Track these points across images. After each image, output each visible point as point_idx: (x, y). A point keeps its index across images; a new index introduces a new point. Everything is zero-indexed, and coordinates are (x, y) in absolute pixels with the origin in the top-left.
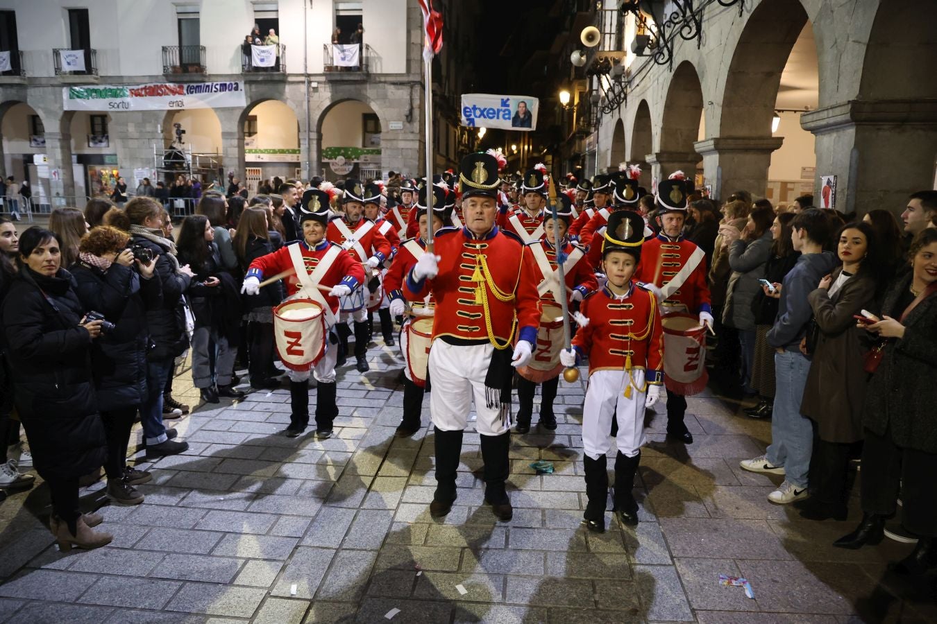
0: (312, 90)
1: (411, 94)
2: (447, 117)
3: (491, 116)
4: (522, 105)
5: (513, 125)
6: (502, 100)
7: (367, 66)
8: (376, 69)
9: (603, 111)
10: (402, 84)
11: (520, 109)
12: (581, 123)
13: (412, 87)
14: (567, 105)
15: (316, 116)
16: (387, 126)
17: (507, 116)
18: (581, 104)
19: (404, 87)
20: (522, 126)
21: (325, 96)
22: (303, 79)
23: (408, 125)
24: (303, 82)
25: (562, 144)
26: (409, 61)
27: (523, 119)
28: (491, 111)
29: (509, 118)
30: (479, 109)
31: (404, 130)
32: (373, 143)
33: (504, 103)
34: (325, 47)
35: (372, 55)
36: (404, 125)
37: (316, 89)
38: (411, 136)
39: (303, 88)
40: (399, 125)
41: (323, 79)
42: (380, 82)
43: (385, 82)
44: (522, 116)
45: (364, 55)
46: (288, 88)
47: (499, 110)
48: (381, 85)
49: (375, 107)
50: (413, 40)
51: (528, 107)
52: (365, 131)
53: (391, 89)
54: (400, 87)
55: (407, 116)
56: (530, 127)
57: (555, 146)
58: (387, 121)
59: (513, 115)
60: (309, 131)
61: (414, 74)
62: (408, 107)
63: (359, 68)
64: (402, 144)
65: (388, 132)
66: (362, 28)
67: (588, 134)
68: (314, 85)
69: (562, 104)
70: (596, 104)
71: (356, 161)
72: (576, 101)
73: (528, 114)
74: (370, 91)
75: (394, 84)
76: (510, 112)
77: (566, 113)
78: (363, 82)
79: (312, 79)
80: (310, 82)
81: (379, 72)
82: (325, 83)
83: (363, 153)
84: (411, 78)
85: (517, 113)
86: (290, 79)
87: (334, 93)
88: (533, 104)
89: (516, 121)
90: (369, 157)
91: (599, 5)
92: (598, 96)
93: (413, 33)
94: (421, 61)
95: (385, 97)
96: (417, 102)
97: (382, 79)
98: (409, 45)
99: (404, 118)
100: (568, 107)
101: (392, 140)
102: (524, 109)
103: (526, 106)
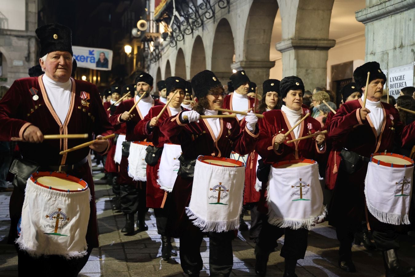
1: (29, 44)
3: (82, 60)
4: (102, 54)
5: (97, 66)
6: (90, 51)
8: (4, 26)
9: (151, 60)
10: (22, 37)
11: (101, 57)
12: (139, 66)
13: (29, 40)
14: (130, 54)
16: (12, 63)
17: (92, 61)
18: (138, 54)
19: (24, 39)
20: (103, 67)
23: (26, 63)
25: (126, 78)
26: (27, 23)
27: (103, 63)
28: (82, 58)
29: (94, 62)
30: (75, 56)
31: (24, 66)
33: (91, 53)
36: (24, 64)
40: (20, 63)
42: (7, 35)
43: (10, 35)
44: (102, 61)
47: (87, 57)
48: (7, 37)
49: (3, 50)
50: (30, 9)
51: (106, 56)
53: (14, 40)
54: (21, 39)
55: (26, 58)
56: (107, 67)
57: (121, 79)
58: (12, 61)
59: (96, 60)
61: (31, 31)
62: (26, 53)
65: (12, 67)
69: (126, 54)
70: (147, 57)
72: (136, 52)
73: (106, 60)
75: (17, 36)
76: (94, 59)
77: (128, 60)
81: (6, 28)
84: (29, 34)
85: (99, 60)
88: (109, 54)
89: (99, 64)
91: (147, 10)
92: (148, 53)
93: (30, 5)
94: (35, 23)
95: (10, 45)
96: (33, 49)
97: (9, 33)
98: (27, 12)
99: (24, 59)
100: (130, 56)
101: (15, 72)
102: (103, 57)
103: (104, 55)
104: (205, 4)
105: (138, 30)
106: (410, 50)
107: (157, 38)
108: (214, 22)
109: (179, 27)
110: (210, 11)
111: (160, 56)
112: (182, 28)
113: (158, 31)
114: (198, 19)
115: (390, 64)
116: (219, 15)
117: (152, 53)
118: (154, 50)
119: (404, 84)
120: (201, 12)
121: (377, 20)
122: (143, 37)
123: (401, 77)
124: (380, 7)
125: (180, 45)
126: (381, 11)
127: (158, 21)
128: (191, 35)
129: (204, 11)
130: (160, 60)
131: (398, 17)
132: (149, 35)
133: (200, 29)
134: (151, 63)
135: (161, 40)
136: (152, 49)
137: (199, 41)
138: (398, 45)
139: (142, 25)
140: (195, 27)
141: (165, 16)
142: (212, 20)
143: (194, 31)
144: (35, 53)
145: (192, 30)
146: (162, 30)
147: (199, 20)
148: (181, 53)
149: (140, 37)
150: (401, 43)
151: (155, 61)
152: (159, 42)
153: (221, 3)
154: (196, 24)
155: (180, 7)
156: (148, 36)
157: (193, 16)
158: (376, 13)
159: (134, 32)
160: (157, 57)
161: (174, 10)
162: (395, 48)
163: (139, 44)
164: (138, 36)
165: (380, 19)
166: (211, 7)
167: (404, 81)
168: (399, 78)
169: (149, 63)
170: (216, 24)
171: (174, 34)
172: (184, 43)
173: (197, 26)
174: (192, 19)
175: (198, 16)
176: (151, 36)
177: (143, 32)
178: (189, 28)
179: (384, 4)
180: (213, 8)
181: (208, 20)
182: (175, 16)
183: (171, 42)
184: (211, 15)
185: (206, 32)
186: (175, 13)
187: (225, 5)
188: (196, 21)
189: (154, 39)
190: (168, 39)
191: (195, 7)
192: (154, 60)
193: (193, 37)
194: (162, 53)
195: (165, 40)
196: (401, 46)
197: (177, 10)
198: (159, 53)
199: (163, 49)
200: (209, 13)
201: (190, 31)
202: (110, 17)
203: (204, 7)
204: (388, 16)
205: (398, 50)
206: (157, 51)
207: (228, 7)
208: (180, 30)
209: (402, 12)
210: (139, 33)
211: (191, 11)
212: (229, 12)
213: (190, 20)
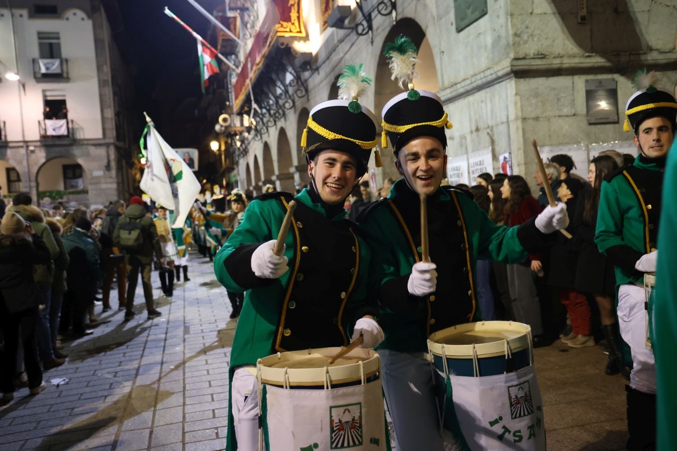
0: (29, 152)
1: (108, 152)
2: (127, 163)
4: (187, 155)
7: (73, 134)
8: (80, 135)
9: (239, 155)
10: (100, 145)
11: (186, 157)
12: (228, 162)
13: (108, 147)
14: (217, 151)
15: (34, 170)
16: (91, 174)
18: (226, 150)
19: (102, 147)
21: (41, 156)
22: (21, 144)
23: (107, 173)
24: (22, 147)
25: (217, 175)
26: (104, 130)
27: (188, 163)
31: (104, 176)
32: (72, 187)
34: (39, 122)
35: (76, 126)
36: (104, 173)
37: (33, 152)
38: (110, 180)
39: (23, 151)
40: (101, 173)
41: (38, 144)
42: (84, 144)
43: (88, 144)
45: (70, 126)
46: (9, 152)
48: (84, 147)
49: (80, 161)
51: (192, 156)
52: (66, 177)
53: (92, 150)
54: (99, 147)
55: (106, 167)
56: (194, 167)
58: (91, 171)
60: (30, 181)
61: (109, 138)
62: (105, 162)
63: (67, 136)
64: (104, 186)
65: (92, 179)
66: (66, 108)
67: (233, 169)
68: (31, 148)
69: (213, 151)
70: (234, 152)
71: (60, 200)
72: (223, 148)
73: (192, 160)
74: (76, 151)
75: (95, 145)
77: (217, 157)
78: (71, 145)
79: (29, 144)
80: (28, 147)
81: (83, 138)
82: (40, 147)
83: (65, 194)
84: (107, 141)
86: (11, 145)
87: (48, 153)
88: (195, 153)
90: (71, 196)
91: (228, 103)
92: (235, 149)
93: (105, 111)
94: (113, 129)
95: (87, 155)
96: (113, 156)
97: (85, 142)
98: (103, 119)
99: (104, 168)
100: (217, 153)
101: (96, 184)
102: (188, 157)
103: (189, 155)
104: (284, 94)
105: (222, 126)
106: (486, 134)
107: (241, 133)
108: (295, 112)
109: (262, 119)
110: (290, 101)
111: (247, 150)
112: (265, 120)
113: (242, 124)
114: (278, 110)
115: (470, 149)
116: (299, 104)
117: (239, 148)
118: (241, 145)
119: (484, 169)
120: (281, 102)
121: (451, 102)
122: (227, 132)
123: (480, 162)
124: (452, 89)
125: (265, 138)
126: (454, 94)
127: (240, 114)
128: (274, 127)
129: (284, 101)
130: (248, 154)
131: (471, 99)
132: (234, 129)
133: (283, 120)
134: (239, 159)
135: (246, 134)
136: (238, 144)
137: (282, 133)
138: (474, 128)
139: (225, 120)
140: (277, 119)
141: (246, 109)
142: (292, 110)
143: (277, 123)
144: (115, 160)
145: (275, 122)
146: (246, 123)
147: (281, 111)
148: (266, 146)
149: (224, 132)
150: (476, 127)
151: (244, 156)
152: (244, 137)
153: (299, 93)
154: (277, 115)
155: (259, 99)
156: (232, 131)
157: (274, 107)
158: (449, 96)
159: (217, 128)
160: (244, 153)
161: (253, 102)
162: (472, 132)
163: (225, 139)
164: (222, 132)
165: (453, 101)
166: (290, 97)
167: (484, 166)
168: (479, 163)
169: (237, 159)
170: (298, 114)
171: (258, 127)
172: (269, 136)
173: (279, 117)
174: (274, 110)
175: (278, 107)
176: (235, 131)
177: (226, 127)
178: (272, 119)
179: (455, 87)
180: (292, 97)
181: (289, 111)
182: (255, 109)
183: (256, 135)
184: (292, 104)
185: (288, 123)
186: (254, 106)
187: (304, 93)
188: (278, 112)
189: (238, 133)
190: (253, 132)
191: (274, 97)
192: (242, 155)
193: (276, 129)
194: (249, 147)
195: (249, 133)
196: (477, 130)
197: (257, 102)
198: (246, 147)
199: (249, 143)
200: (289, 103)
201: (273, 123)
202: (196, 112)
203: (283, 97)
204: (461, 98)
205: (475, 133)
206: (244, 146)
207: (306, 97)
208: (263, 122)
209: (473, 93)
210: (223, 128)
211: (271, 102)
212: (308, 100)
213: (272, 112)
